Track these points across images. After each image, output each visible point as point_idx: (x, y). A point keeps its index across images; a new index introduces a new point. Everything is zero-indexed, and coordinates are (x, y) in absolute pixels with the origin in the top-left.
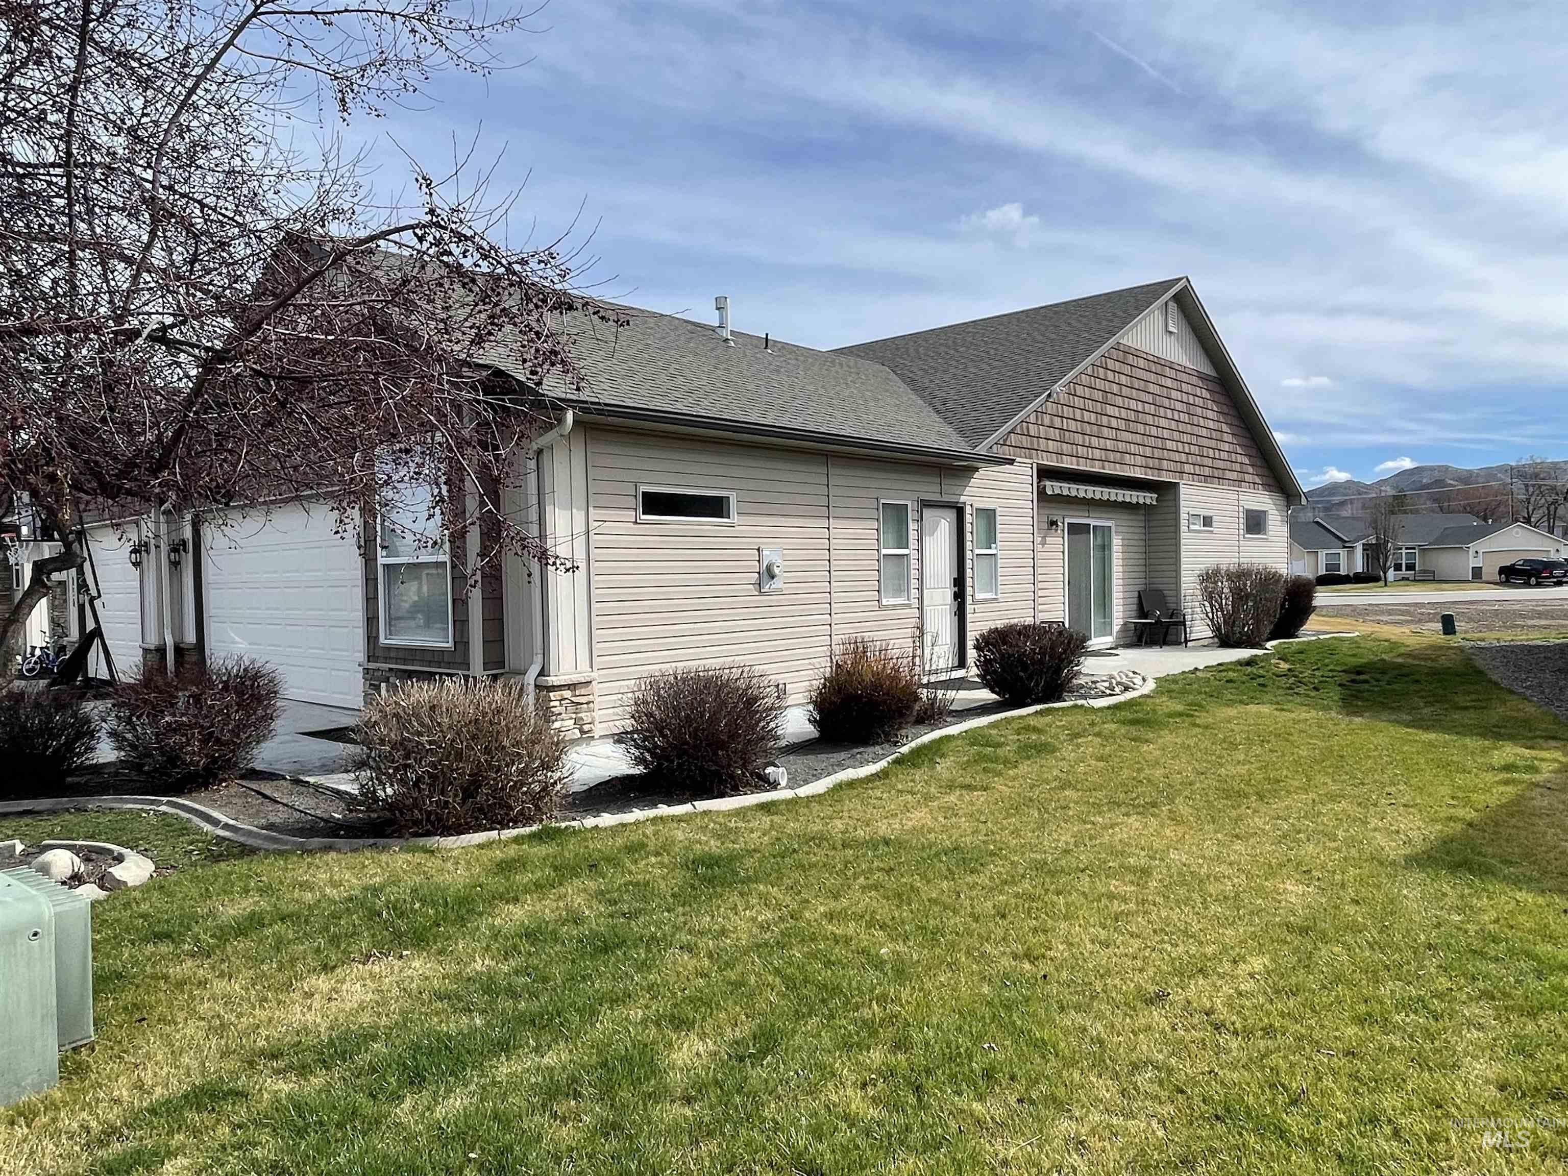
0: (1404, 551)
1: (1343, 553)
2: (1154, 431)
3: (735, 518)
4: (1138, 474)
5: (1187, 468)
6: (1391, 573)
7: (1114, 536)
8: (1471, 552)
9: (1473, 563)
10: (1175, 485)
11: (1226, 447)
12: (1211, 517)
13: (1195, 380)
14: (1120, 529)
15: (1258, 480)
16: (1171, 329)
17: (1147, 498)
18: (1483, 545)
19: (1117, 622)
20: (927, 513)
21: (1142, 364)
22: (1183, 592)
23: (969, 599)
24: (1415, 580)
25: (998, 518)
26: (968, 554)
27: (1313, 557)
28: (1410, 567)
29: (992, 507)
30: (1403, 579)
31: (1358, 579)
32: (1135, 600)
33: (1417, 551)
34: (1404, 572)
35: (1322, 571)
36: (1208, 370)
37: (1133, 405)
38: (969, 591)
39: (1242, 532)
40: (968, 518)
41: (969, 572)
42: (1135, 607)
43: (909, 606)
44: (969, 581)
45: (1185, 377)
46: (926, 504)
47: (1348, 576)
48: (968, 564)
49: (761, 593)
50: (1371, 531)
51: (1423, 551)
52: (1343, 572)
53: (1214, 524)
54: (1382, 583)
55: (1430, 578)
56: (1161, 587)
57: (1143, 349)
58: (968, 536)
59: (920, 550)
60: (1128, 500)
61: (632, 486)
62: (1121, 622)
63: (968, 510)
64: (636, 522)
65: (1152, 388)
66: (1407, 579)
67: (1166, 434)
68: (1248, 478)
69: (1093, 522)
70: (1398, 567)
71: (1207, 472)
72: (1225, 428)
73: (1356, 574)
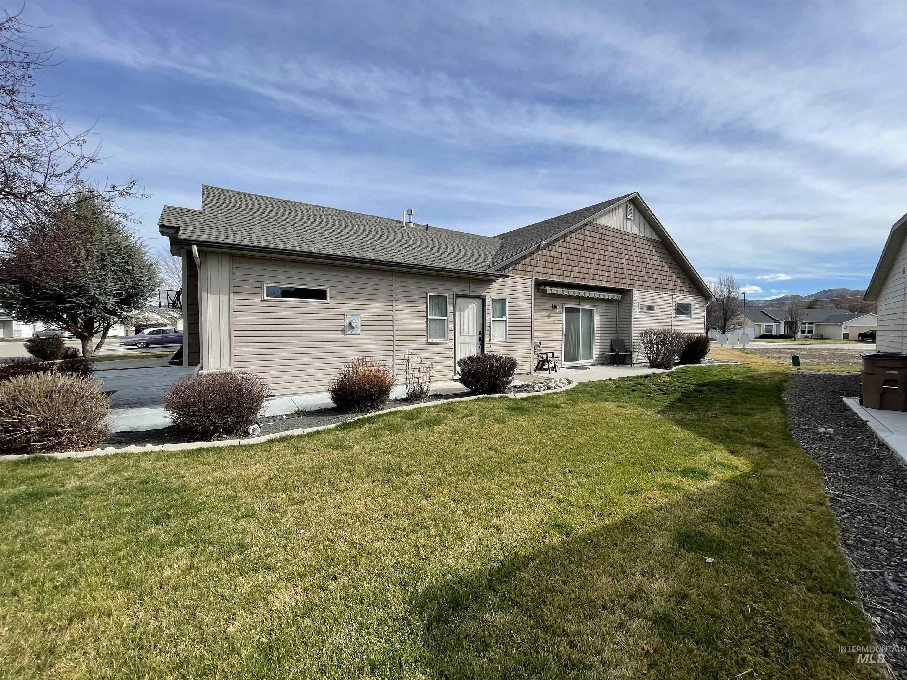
0: (807, 325)
1: (774, 326)
2: (616, 265)
3: (328, 300)
4: (605, 285)
5: (638, 283)
6: (799, 335)
7: (595, 314)
8: (843, 326)
9: (844, 331)
10: (630, 291)
11: (665, 273)
12: (654, 306)
13: (645, 242)
14: (598, 310)
15: (685, 289)
16: (628, 217)
17: (616, 296)
18: (850, 323)
19: (596, 353)
20: (459, 300)
21: (609, 233)
22: (633, 341)
23: (487, 341)
24: (812, 338)
25: (508, 304)
26: (487, 320)
27: (758, 327)
28: (810, 332)
29: (505, 298)
30: (806, 337)
31: (781, 337)
32: (609, 344)
33: (814, 325)
34: (806, 334)
35: (763, 333)
36: (653, 236)
37: (602, 252)
38: (487, 337)
39: (674, 313)
40: (487, 303)
41: (487, 328)
42: (608, 347)
43: (446, 343)
44: (487, 333)
45: (636, 240)
46: (457, 296)
47: (776, 335)
48: (487, 324)
49: (345, 335)
50: (788, 316)
51: (817, 325)
52: (774, 333)
53: (655, 309)
54: (793, 339)
55: (821, 337)
56: (622, 338)
57: (610, 226)
58: (487, 311)
59: (455, 317)
60: (601, 297)
61: (260, 284)
62: (598, 353)
63: (487, 299)
64: (261, 300)
65: (615, 244)
66: (808, 337)
67: (624, 266)
68: (678, 288)
69: (582, 307)
70: (803, 332)
71: (651, 285)
72: (664, 264)
73: (780, 335)
